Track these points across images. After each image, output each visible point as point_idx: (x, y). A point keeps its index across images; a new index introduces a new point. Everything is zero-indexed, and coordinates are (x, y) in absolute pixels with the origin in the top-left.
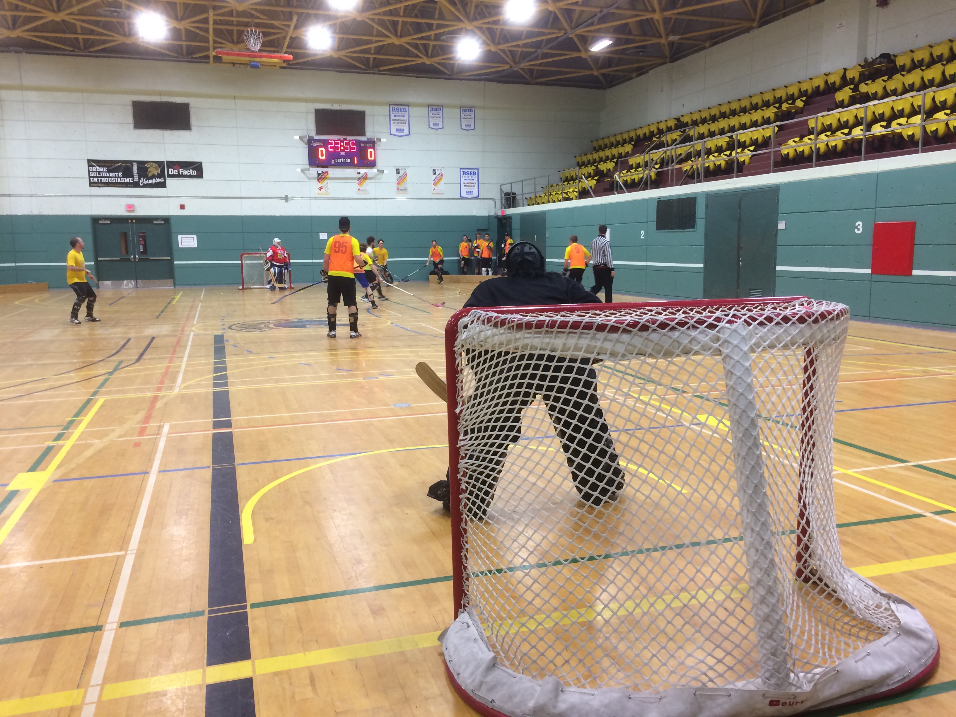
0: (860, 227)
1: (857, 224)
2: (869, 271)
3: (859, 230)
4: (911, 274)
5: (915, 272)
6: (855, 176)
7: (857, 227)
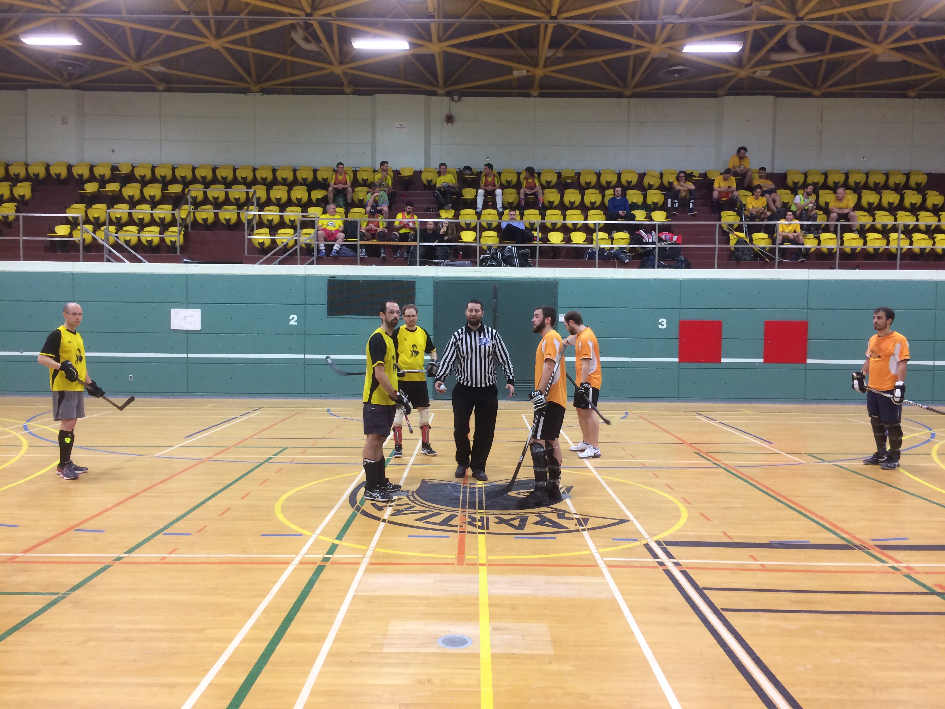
0: (664, 323)
1: (660, 321)
2: (677, 360)
3: (663, 325)
4: (719, 361)
5: (723, 360)
6: (655, 280)
7: (660, 323)
